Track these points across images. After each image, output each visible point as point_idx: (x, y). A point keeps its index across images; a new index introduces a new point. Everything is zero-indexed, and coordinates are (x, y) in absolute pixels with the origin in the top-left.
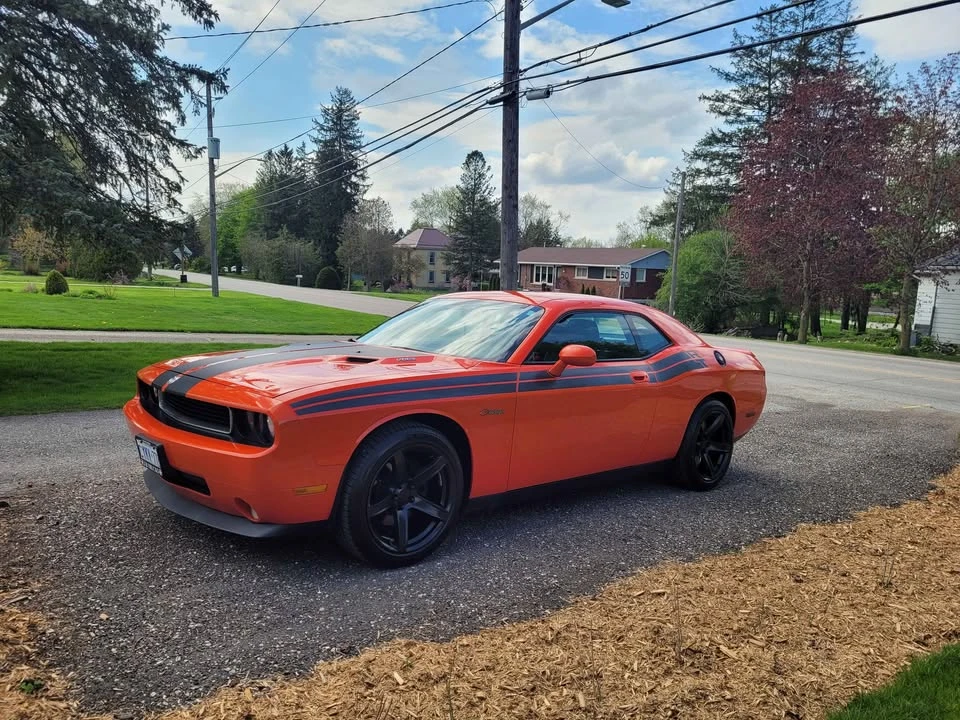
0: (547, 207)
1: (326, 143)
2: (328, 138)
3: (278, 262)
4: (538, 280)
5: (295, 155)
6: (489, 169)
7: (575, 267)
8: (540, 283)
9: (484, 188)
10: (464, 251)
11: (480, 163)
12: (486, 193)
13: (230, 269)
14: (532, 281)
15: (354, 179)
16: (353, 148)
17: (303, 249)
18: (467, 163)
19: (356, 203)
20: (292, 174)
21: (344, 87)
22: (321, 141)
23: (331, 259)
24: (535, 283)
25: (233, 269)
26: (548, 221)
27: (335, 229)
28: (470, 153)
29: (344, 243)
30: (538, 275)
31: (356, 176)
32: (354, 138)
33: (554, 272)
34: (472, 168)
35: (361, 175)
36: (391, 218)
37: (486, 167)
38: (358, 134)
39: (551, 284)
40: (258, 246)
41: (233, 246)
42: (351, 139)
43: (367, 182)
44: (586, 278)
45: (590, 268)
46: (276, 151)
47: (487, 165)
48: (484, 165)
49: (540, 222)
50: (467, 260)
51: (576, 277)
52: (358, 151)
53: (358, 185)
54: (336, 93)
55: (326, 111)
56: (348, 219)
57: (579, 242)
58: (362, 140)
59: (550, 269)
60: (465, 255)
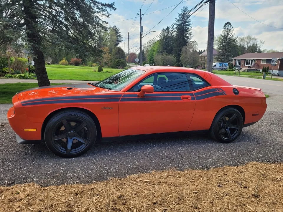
0: (256, 39)
1: (180, 25)
2: (180, 23)
3: (164, 62)
4: (247, 65)
5: (170, 29)
6: (232, 28)
7: (261, 59)
8: (248, 66)
9: (230, 34)
10: (222, 56)
11: (230, 26)
12: (231, 36)
13: (153, 64)
14: (245, 65)
15: (187, 35)
16: (188, 25)
17: (171, 57)
18: (225, 27)
19: (188, 43)
20: (170, 35)
21: (185, 7)
22: (178, 24)
23: (178, 60)
24: (246, 66)
25: (154, 64)
26: (256, 44)
27: (180, 51)
28: (226, 23)
29: (182, 55)
30: (247, 63)
31: (188, 34)
32: (188, 22)
33: (253, 62)
34: (226, 28)
35: (190, 34)
36: (198, 46)
37: (232, 27)
38: (190, 21)
39: (252, 66)
40: (158, 57)
41: (153, 58)
42: (187, 22)
43: (192, 36)
44: (265, 63)
45: (267, 60)
46: (165, 29)
47: (232, 26)
48: (231, 26)
49: (253, 45)
50: (223, 59)
51: (262, 63)
52: (189, 26)
53: (189, 37)
54: (183, 9)
55: (179, 15)
56: (184, 48)
57: (270, 51)
58: (190, 22)
59: (252, 61)
60: (223, 57)
